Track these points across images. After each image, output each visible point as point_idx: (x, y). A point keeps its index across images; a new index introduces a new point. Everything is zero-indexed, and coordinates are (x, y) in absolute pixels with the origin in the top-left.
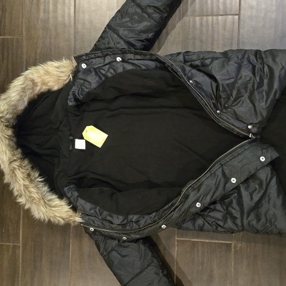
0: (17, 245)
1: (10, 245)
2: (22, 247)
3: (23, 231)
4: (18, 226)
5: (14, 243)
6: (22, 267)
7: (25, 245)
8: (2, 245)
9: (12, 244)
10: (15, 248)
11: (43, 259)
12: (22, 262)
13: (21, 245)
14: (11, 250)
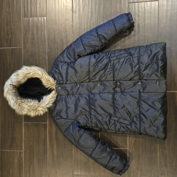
0: (22, 151)
1: (18, 152)
2: (24, 152)
3: (24, 145)
4: (22, 142)
5: (20, 150)
6: (24, 162)
7: (25, 152)
8: (14, 151)
9: (19, 151)
10: (21, 153)
11: (35, 158)
12: (24, 160)
13: (23, 151)
14: (18, 154)
